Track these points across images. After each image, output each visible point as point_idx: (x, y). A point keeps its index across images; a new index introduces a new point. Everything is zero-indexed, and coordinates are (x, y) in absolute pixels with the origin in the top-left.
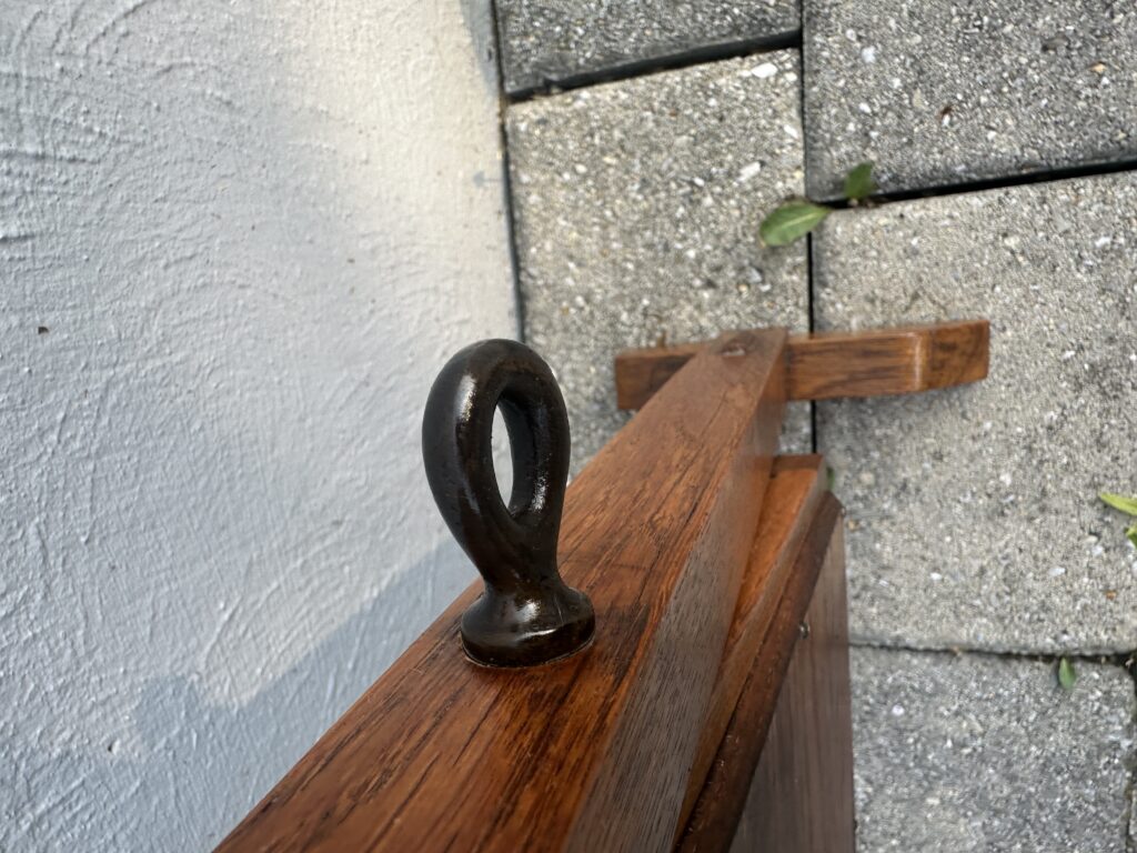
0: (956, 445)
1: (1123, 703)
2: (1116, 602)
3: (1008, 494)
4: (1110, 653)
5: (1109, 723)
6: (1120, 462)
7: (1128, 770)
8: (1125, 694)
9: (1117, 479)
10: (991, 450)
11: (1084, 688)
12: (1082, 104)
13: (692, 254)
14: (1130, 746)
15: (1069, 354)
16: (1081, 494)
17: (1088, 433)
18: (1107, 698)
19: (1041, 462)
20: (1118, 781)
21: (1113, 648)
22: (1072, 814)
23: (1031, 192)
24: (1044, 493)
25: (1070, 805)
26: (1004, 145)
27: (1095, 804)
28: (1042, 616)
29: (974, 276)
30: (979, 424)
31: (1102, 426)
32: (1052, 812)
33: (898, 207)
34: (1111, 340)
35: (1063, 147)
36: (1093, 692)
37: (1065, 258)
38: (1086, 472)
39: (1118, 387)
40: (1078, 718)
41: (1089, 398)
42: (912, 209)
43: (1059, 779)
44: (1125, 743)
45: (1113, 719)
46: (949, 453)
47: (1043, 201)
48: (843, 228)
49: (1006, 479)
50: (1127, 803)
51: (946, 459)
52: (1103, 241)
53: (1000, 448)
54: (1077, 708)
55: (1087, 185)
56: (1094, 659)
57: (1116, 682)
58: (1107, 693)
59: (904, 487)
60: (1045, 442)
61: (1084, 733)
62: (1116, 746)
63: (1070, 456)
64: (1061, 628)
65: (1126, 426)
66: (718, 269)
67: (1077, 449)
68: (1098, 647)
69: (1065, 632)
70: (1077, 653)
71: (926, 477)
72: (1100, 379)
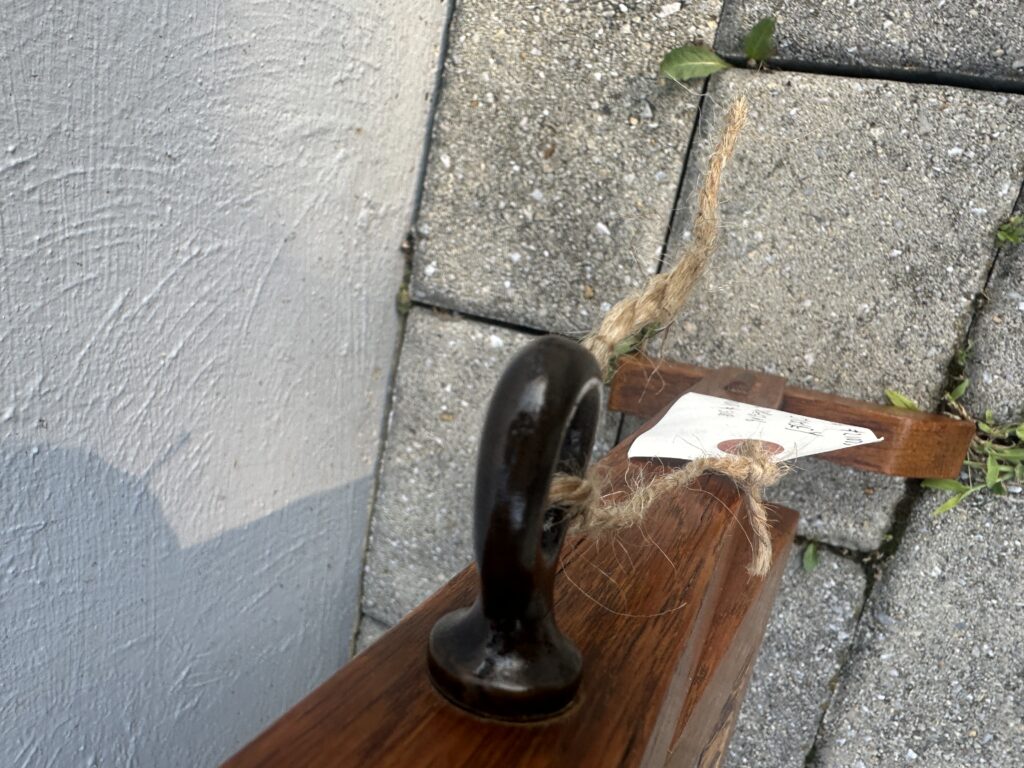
0: (775, 316)
1: (851, 597)
2: (871, 500)
3: (808, 374)
4: (854, 548)
5: (833, 612)
6: (911, 366)
7: (838, 662)
8: (856, 590)
9: (904, 382)
10: (804, 327)
11: (821, 574)
12: (974, 12)
13: (598, 76)
14: (846, 640)
15: (896, 253)
16: (869, 389)
17: (891, 332)
18: (839, 590)
19: (844, 350)
20: (826, 670)
21: (856, 544)
22: (779, 690)
23: (907, 89)
24: (838, 380)
25: (780, 681)
26: (895, 37)
27: (801, 686)
28: (805, 497)
29: (835, 157)
30: (800, 300)
31: (906, 328)
32: (763, 684)
33: (788, 76)
34: (936, 248)
35: (945, 50)
36: (828, 580)
37: (918, 159)
38: (880, 368)
39: (929, 294)
40: (809, 602)
41: (902, 300)
42: (797, 79)
43: (777, 655)
44: (843, 636)
45: (838, 610)
46: (767, 322)
47: (915, 100)
48: (733, 80)
49: (810, 358)
50: (829, 692)
51: (762, 327)
52: (955, 151)
53: (813, 327)
54: (811, 592)
55: (957, 95)
56: (837, 551)
57: (851, 576)
58: (840, 584)
59: (720, 346)
60: (852, 331)
61: (809, 617)
62: (833, 635)
63: (870, 351)
64: (817, 513)
65: (925, 334)
66: (617, 96)
67: (878, 345)
68: (843, 539)
69: (820, 517)
70: (825, 540)
71: (741, 340)
72: (916, 282)
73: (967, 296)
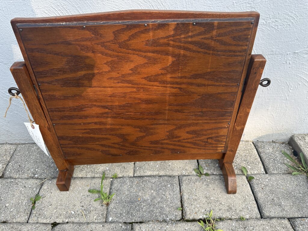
3: (210, 199)
5: (172, 216)
6: (218, 213)
7: (162, 220)
8: (177, 218)
9: (215, 212)
10: (216, 196)
11: (177, 212)
12: (266, 203)
13: (237, 160)
15: (232, 205)
16: (211, 208)
17: (221, 208)
18: (176, 215)
19: (216, 202)
20: (160, 219)
22: (153, 212)
24: (211, 203)
25: (155, 212)
26: (259, 195)
27: (155, 215)
28: (190, 204)
29: (241, 193)
30: (220, 194)
31: (223, 210)
32: (153, 209)
33: (248, 184)
34: (236, 210)
35: (261, 201)
37: (246, 203)
38: (215, 208)
39: (229, 211)
40: (172, 211)
41: (227, 208)
42: (248, 185)
43: (160, 210)
44: (168, 219)
46: (215, 191)
47: (253, 200)
48: (244, 178)
49: (212, 198)
52: (249, 208)
54: (174, 211)
55: (256, 206)
56: (182, 213)
59: (208, 185)
60: (219, 203)
62: (167, 217)
64: (188, 207)
65: (223, 213)
67: (218, 207)
68: (185, 213)
70: (184, 210)
71: (210, 188)
72: (230, 209)
73: (231, 217)
